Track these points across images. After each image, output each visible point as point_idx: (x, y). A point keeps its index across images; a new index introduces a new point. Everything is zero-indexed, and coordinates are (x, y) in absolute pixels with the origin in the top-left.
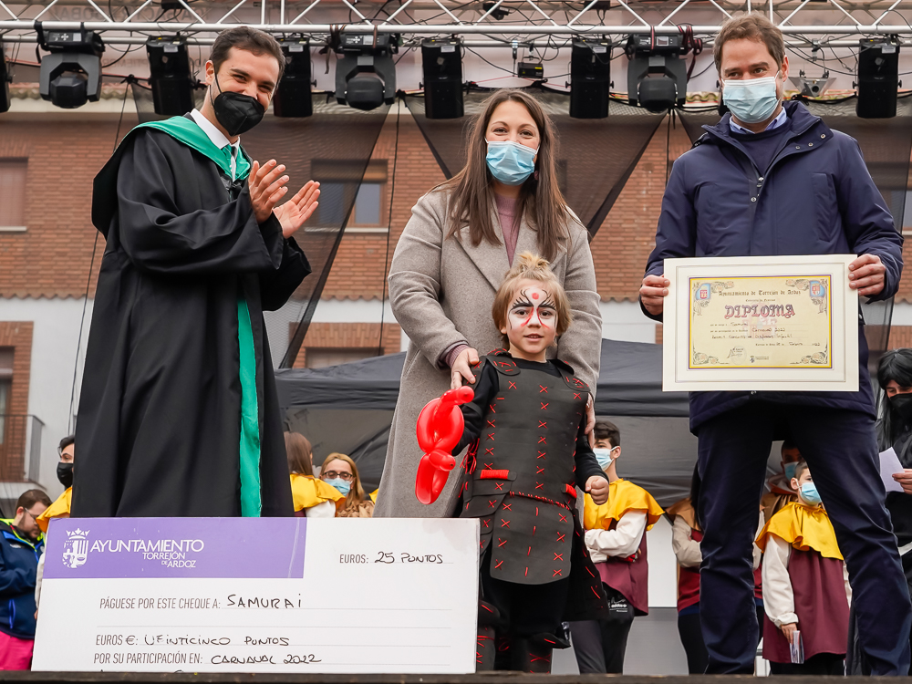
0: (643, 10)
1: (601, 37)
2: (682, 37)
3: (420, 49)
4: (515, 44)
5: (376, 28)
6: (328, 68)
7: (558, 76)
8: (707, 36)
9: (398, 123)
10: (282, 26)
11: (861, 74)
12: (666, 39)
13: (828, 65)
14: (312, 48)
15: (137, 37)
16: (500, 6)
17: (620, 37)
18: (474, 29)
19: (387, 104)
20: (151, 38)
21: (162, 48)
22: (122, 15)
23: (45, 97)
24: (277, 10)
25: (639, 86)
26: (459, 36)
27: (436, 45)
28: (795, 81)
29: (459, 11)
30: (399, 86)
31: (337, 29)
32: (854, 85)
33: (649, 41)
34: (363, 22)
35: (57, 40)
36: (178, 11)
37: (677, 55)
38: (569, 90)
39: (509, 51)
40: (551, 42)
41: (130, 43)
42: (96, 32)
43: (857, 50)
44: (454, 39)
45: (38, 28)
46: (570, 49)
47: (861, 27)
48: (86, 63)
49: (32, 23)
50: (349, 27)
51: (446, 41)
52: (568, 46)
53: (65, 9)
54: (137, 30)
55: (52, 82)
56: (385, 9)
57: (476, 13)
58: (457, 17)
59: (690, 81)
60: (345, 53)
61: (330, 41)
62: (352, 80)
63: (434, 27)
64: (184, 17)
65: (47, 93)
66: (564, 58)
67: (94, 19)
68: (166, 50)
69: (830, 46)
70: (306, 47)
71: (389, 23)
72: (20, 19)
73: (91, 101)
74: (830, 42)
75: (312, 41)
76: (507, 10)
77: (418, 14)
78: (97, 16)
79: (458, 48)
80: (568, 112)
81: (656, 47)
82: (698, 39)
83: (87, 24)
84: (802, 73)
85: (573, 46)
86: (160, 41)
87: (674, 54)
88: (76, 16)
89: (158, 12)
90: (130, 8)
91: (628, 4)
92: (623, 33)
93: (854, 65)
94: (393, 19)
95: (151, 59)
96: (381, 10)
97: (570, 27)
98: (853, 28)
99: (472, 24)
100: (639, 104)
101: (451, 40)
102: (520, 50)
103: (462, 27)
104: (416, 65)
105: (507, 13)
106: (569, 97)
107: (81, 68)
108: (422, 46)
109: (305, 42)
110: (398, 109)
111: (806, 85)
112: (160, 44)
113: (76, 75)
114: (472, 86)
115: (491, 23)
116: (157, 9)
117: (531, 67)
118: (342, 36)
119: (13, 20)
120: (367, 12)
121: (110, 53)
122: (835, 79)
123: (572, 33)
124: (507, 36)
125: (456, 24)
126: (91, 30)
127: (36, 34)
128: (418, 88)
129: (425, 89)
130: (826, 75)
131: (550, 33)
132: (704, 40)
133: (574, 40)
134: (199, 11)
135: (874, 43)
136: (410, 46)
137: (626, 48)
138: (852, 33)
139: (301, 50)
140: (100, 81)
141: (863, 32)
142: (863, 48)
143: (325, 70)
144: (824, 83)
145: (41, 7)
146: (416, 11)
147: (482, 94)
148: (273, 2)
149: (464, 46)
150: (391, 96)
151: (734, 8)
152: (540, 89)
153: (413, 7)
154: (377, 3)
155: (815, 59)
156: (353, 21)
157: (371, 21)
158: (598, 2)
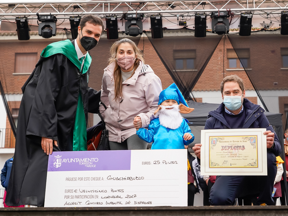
0: (216, 4)
1: (203, 13)
2: (227, 12)
3: (150, 18)
4: (178, 16)
5: (136, 12)
6: (123, 24)
7: (191, 25)
8: (235, 12)
9: (144, 40)
10: (109, 12)
11: (282, 22)
12: (223, 13)
13: (272, 19)
14: (118, 19)
15: (67, 17)
16: (173, 5)
17: (209, 13)
18: (165, 11)
19: (140, 35)
20: (71, 17)
21: (74, 20)
22: (62, 10)
23: (40, 35)
24: (107, 8)
25: (215, 27)
26: (161, 14)
27: (154, 17)
28: (262, 24)
29: (161, 6)
30: (144, 29)
31: (125, 13)
32: (280, 25)
33: (218, 14)
34: (133, 10)
35: (43, 18)
36: (78, 9)
37: (226, 18)
38: (194, 29)
39: (176, 18)
40: (189, 15)
41: (65, 19)
42: (55, 16)
43: (280, 15)
44: (160, 15)
45: (38, 15)
46: (194, 17)
47: (281, 8)
48: (52, 25)
49: (36, 14)
50: (129, 12)
51: (157, 15)
52: (194, 16)
53: (45, 9)
54: (67, 15)
55: (42, 31)
57: (166, 7)
58: (161, 8)
59: (230, 25)
60: (128, 20)
61: (123, 16)
62: (130, 28)
63: (154, 11)
64: (80, 10)
65: (41, 34)
66: (192, 19)
67: (54, 12)
68: (75, 20)
69: (272, 14)
70: (116, 18)
71: (141, 11)
72: (32, 13)
73: (54, 36)
74: (272, 13)
75: (118, 17)
76: (175, 6)
77: (149, 8)
78: (55, 11)
79: (161, 17)
80: (194, 35)
81: (220, 15)
82: (232, 13)
83: (52, 13)
84: (264, 22)
85: (195, 16)
86: (73, 18)
87: (225, 18)
88: (49, 11)
89: (73, 9)
90: (64, 8)
91: (211, 3)
92: (210, 11)
93: (279, 19)
94: (142, 9)
95: (71, 23)
96: (138, 7)
97: (194, 10)
98: (279, 8)
99: (165, 10)
100: (215, 33)
101: (159, 15)
102: (179, 17)
103: (162, 11)
104: (149, 23)
105: (175, 7)
106: (194, 31)
107: (50, 26)
109: (116, 17)
110: (144, 35)
111: (265, 25)
112: (73, 19)
113: (49, 28)
114: (165, 28)
115: (171, 10)
116: (72, 8)
117: (183, 22)
118: (127, 15)
119: (30, 13)
120: (134, 7)
121: (59, 22)
122: (274, 23)
123: (195, 12)
124: (175, 13)
125: (160, 10)
126: (53, 15)
127: (37, 17)
128: (149, 29)
129: (151, 30)
130: (271, 22)
131: (188, 12)
132: (234, 13)
133: (195, 14)
134: (84, 9)
135: (285, 12)
136: (147, 17)
137: (211, 16)
138: (279, 10)
139: (115, 19)
140: (56, 30)
141: (282, 9)
142: (282, 14)
143: (122, 25)
144: (271, 25)
145: (38, 8)
146: (148, 7)
147: (169, 31)
148: (106, 5)
149: (163, 17)
150: (141, 32)
151: (243, 3)
152: (185, 29)
153: (147, 6)
154: (137, 5)
155: (268, 18)
156: (130, 10)
157: (135, 10)
158: (203, 2)
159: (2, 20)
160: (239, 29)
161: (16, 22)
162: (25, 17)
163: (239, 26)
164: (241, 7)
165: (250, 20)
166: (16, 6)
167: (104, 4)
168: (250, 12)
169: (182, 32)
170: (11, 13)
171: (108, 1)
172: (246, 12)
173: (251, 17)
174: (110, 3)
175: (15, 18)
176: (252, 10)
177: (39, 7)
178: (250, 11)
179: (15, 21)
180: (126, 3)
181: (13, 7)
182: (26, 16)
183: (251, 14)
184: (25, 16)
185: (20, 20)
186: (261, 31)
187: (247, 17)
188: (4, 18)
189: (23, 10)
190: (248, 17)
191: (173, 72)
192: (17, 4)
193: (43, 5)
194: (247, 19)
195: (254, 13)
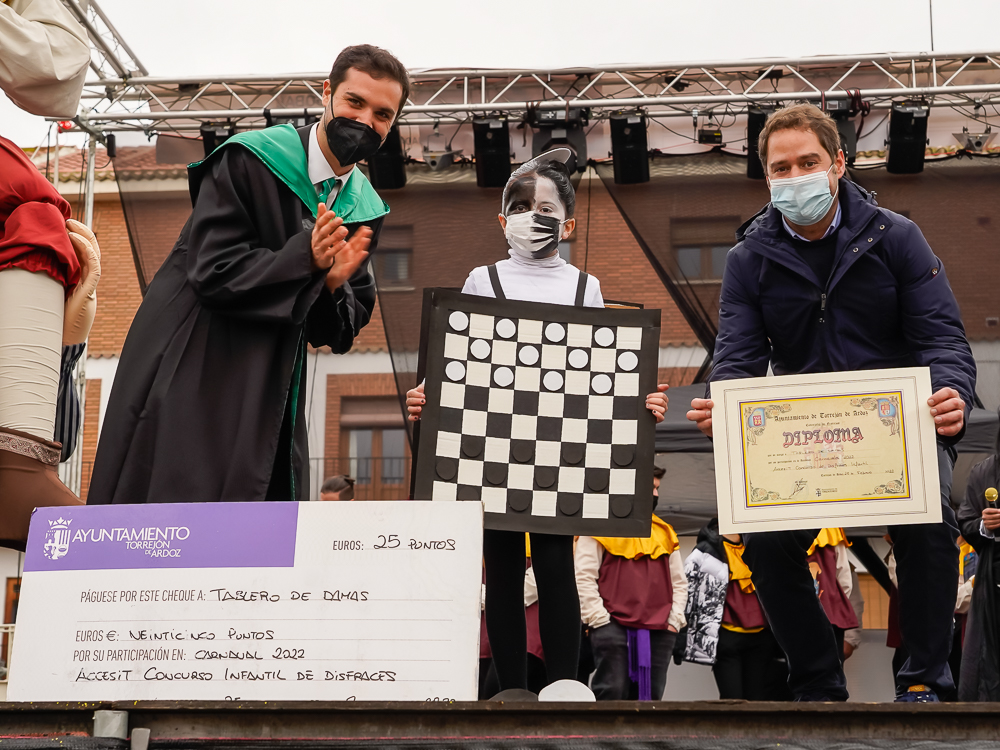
0: (813, 76)
1: (775, 104)
2: (850, 100)
3: (608, 121)
4: (695, 112)
5: (568, 104)
6: (525, 141)
7: (736, 140)
8: (874, 99)
9: (590, 189)
10: (483, 105)
12: (836, 103)
13: (989, 121)
14: (510, 124)
16: (680, 79)
18: (657, 101)
19: (579, 172)
24: (478, 91)
26: (644, 108)
27: (623, 117)
28: (958, 137)
29: (643, 85)
30: (590, 155)
31: (532, 105)
34: (556, 98)
37: (847, 119)
38: (746, 153)
39: (690, 119)
40: (729, 110)
44: (639, 111)
45: (267, 115)
46: (746, 116)
49: (262, 111)
50: (544, 104)
51: (632, 113)
52: (745, 113)
53: (290, 98)
56: (575, 86)
57: (660, 87)
58: (642, 91)
59: (860, 139)
60: (541, 127)
61: (527, 117)
63: (621, 100)
66: (740, 124)
67: (315, 105)
69: (992, 103)
70: (505, 123)
71: (580, 98)
72: (252, 108)
74: (992, 100)
75: (510, 118)
76: (687, 82)
77: (605, 89)
79: (643, 119)
80: (745, 172)
82: (866, 102)
83: (310, 110)
85: (748, 113)
87: (843, 117)
88: (300, 103)
91: (800, 72)
94: (583, 95)
96: (572, 86)
97: (746, 96)
99: (655, 96)
101: (637, 112)
102: (700, 118)
103: (646, 99)
104: (605, 135)
105: (687, 85)
106: (746, 160)
108: (610, 118)
109: (503, 119)
110: (590, 174)
111: (969, 140)
114: (657, 153)
115: (673, 95)
117: (710, 134)
118: (537, 112)
119: (245, 109)
120: (560, 89)
122: (996, 134)
123: (748, 101)
124: (687, 107)
125: (641, 96)
126: (314, 115)
127: (265, 120)
128: (607, 156)
129: (614, 157)
130: (988, 131)
131: (727, 102)
132: (871, 103)
133: (749, 107)
136: (599, 119)
139: (501, 126)
143: (522, 143)
144: (987, 138)
145: (269, 96)
146: (604, 87)
147: (669, 160)
148: (475, 83)
149: (648, 116)
150: (583, 164)
151: (899, 72)
152: (719, 154)
153: (601, 83)
154: (568, 81)
155: (977, 116)
156: (547, 97)
157: (563, 97)
158: (772, 71)
159: (160, 133)
160: (888, 153)
161: (201, 138)
162: (229, 122)
163: (886, 143)
164: (893, 85)
165: (922, 123)
166: (203, 90)
167: (469, 79)
168: (923, 98)
169: (709, 162)
170: (187, 110)
171: (479, 72)
172: (908, 100)
173: (925, 114)
174: (487, 77)
175: (199, 125)
176: (927, 93)
177: (272, 92)
178: (922, 94)
179: (199, 134)
180: (534, 75)
181: (192, 91)
182: (232, 120)
183: (926, 104)
184: (229, 119)
185: (214, 133)
186: (955, 160)
187: (911, 114)
188: (167, 126)
189: (224, 99)
190: (915, 115)
191: (681, 286)
192: (206, 82)
193: (284, 84)
194: (913, 121)
195: (935, 102)
